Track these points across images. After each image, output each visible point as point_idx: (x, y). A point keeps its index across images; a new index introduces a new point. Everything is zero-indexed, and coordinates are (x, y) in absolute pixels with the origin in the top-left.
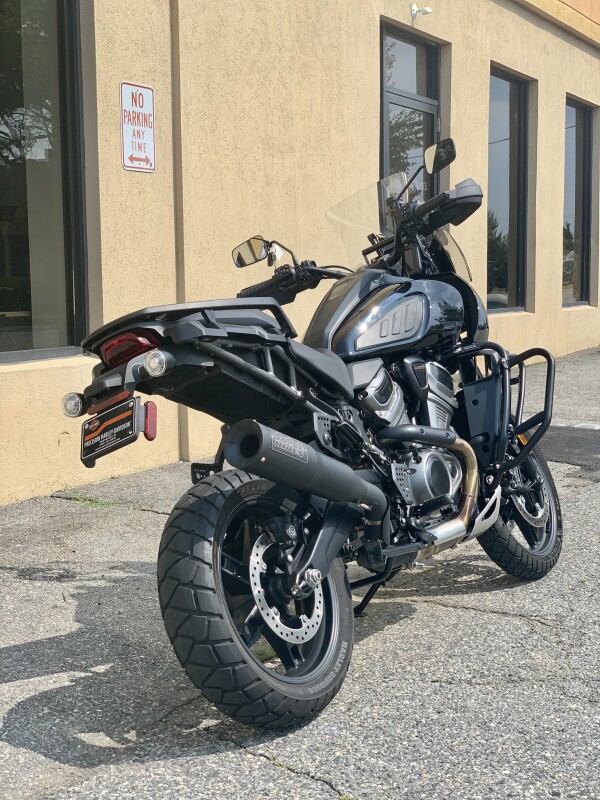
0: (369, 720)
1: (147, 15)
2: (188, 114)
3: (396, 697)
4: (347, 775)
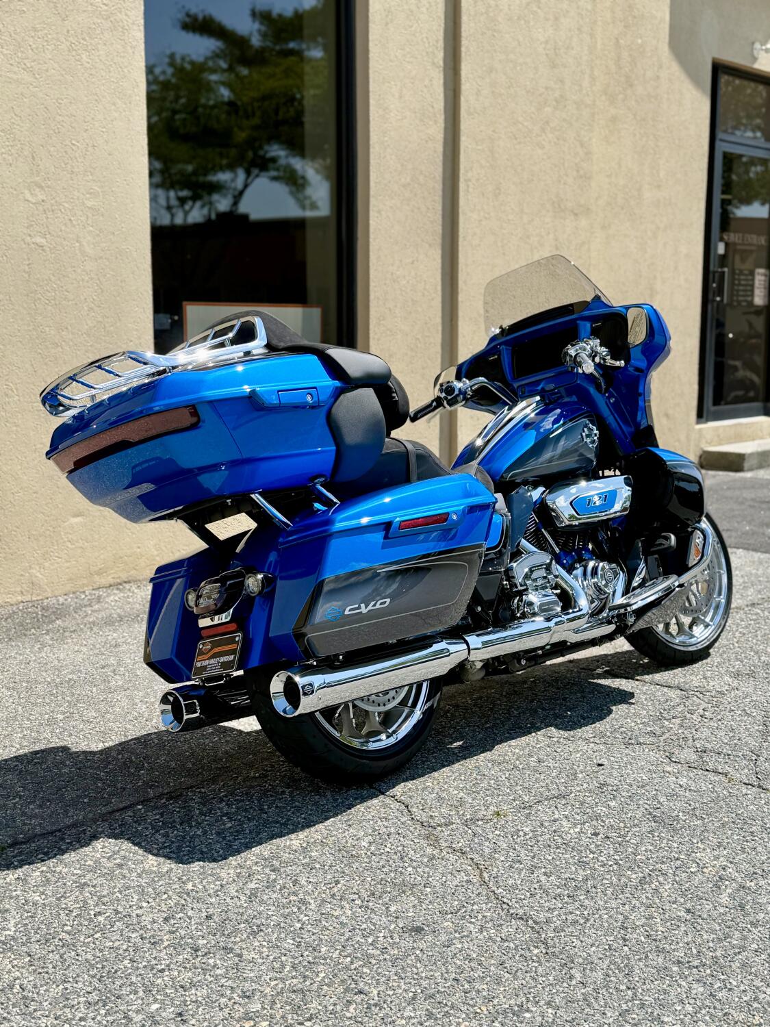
1: (427, 82)
2: (467, 181)
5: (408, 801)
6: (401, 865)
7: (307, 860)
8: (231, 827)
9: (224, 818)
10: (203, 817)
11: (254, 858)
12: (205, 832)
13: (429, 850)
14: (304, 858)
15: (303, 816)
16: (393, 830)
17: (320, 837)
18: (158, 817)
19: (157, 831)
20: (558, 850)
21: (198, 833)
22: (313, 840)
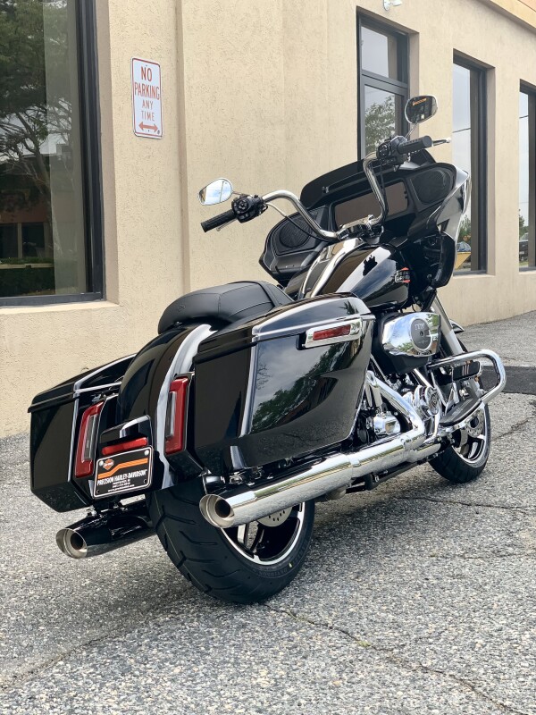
0: (377, 585)
3: (399, 568)
4: (361, 626)
5: (343, 627)
6: (388, 690)
7: (286, 697)
8: (181, 673)
9: (167, 664)
10: (143, 666)
11: (229, 701)
12: (157, 681)
13: (404, 673)
14: (283, 695)
15: (249, 653)
16: (350, 657)
17: (283, 673)
18: (92, 670)
19: (102, 685)
20: (527, 657)
21: (150, 681)
22: (277, 676)
